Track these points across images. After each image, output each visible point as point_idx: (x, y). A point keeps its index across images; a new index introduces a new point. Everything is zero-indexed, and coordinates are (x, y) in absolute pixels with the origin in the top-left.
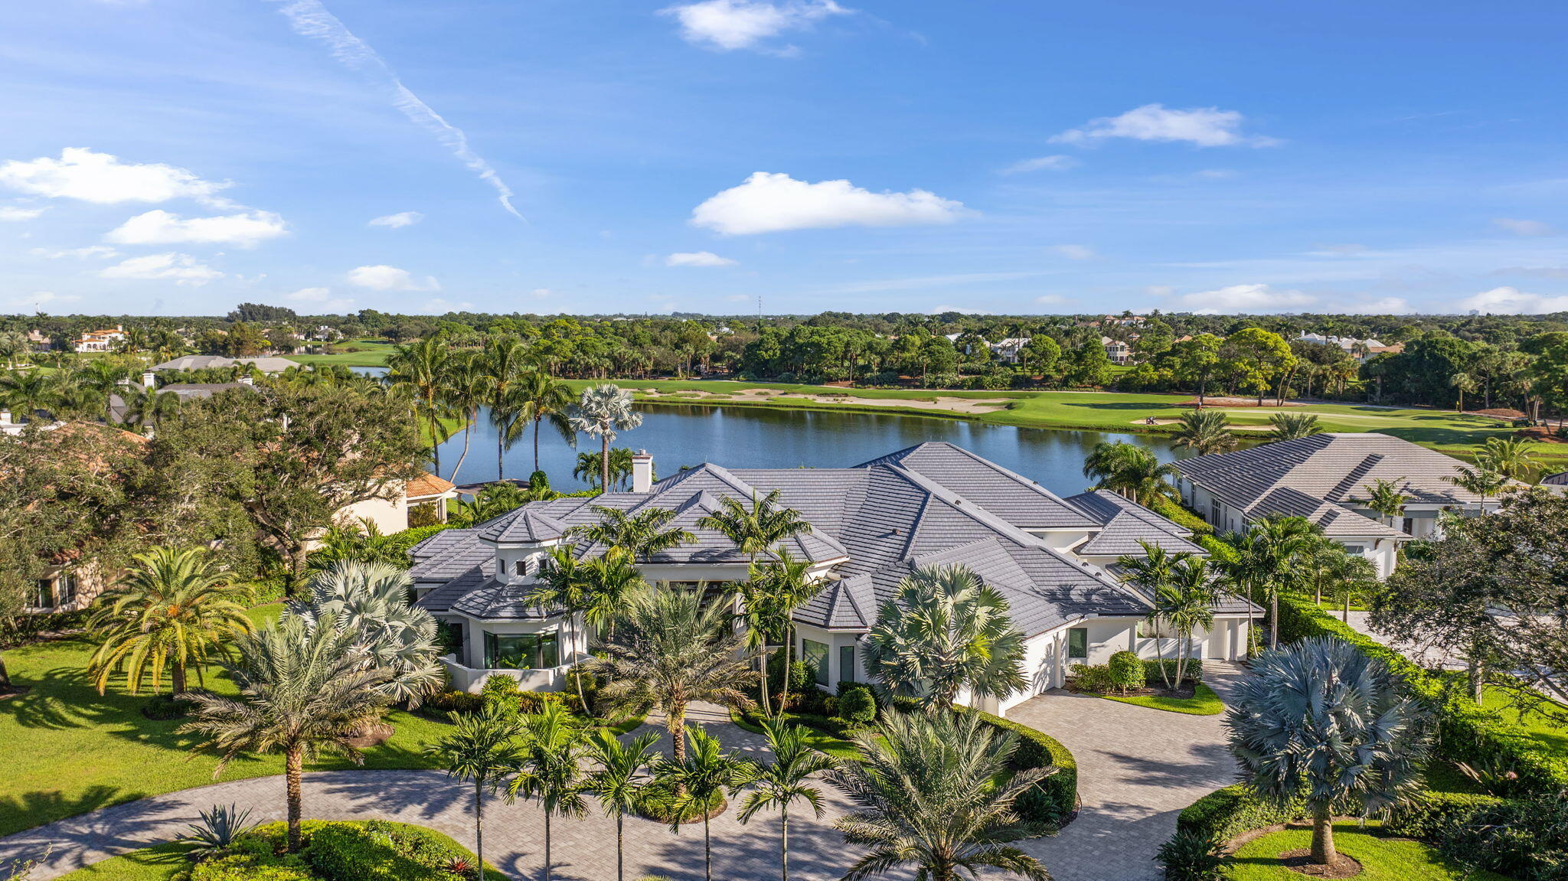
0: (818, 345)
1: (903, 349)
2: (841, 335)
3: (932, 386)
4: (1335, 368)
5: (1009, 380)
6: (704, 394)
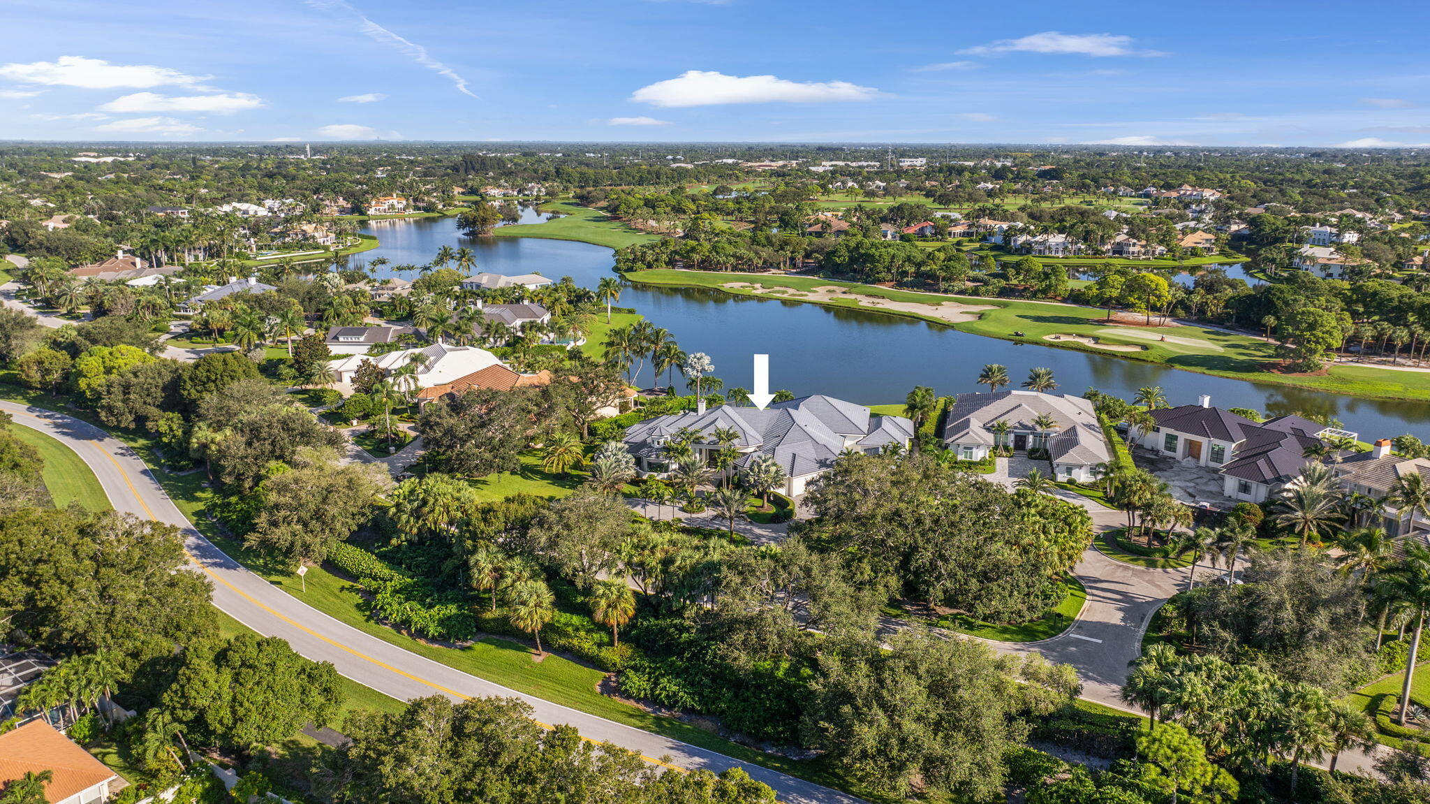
0: (873, 256)
2: (889, 250)
3: (946, 291)
4: (1214, 298)
5: (997, 290)
6: (791, 291)
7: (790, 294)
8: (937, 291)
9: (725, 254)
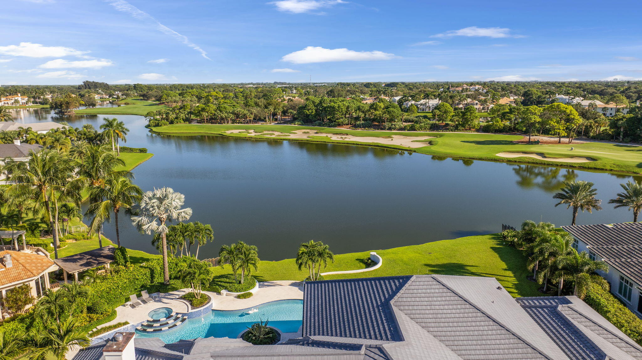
0: (334, 107)
1: (376, 109)
2: (344, 103)
3: (390, 129)
4: (596, 122)
5: (428, 126)
6: (277, 133)
7: (276, 135)
8: (384, 129)
9: (226, 112)
